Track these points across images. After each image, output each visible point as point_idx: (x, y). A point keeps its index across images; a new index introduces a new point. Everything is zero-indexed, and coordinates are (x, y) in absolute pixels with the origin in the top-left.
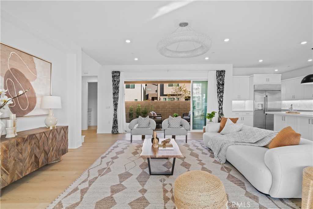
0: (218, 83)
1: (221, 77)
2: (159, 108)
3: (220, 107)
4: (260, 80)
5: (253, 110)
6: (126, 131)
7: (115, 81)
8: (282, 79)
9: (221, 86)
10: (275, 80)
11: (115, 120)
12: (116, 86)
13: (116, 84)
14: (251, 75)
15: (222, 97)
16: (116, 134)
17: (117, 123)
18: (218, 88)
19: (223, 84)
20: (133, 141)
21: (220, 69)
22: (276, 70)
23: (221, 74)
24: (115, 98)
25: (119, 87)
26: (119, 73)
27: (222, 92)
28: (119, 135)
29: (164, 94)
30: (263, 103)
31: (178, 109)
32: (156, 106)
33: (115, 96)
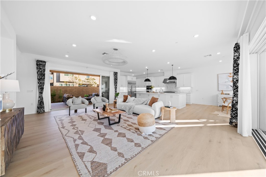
0: (115, 78)
1: (116, 76)
2: (67, 92)
3: (116, 90)
4: (130, 79)
5: (127, 92)
6: (51, 110)
7: (40, 69)
8: (136, 79)
9: (116, 80)
10: (134, 79)
11: (41, 102)
12: (42, 73)
13: (41, 71)
14: (126, 76)
15: (116, 85)
16: (43, 113)
17: (43, 104)
18: (115, 81)
19: (117, 79)
20: (70, 115)
21: (116, 71)
22: (133, 75)
23: (116, 74)
24: (40, 83)
25: (45, 74)
26: (45, 63)
27: (117, 83)
28: (45, 113)
29: (60, 81)
30: (131, 88)
31: (82, 92)
32: (64, 90)
33: (41, 81)
